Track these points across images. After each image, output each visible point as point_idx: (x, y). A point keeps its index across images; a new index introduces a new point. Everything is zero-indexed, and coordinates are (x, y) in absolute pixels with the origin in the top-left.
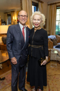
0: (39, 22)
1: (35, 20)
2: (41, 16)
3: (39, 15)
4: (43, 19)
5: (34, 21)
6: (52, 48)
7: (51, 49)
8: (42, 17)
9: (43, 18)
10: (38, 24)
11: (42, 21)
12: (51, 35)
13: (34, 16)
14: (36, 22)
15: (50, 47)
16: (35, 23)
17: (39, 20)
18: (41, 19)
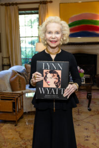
0: (59, 36)
1: (50, 33)
2: (61, 24)
3: (58, 23)
4: (65, 30)
5: (48, 36)
6: (25, 89)
7: (24, 91)
8: (63, 27)
9: (66, 28)
10: (56, 41)
11: (63, 35)
12: (13, 66)
13: (46, 26)
14: (54, 37)
15: (20, 87)
16: (51, 40)
17: (57, 33)
18: (62, 30)
